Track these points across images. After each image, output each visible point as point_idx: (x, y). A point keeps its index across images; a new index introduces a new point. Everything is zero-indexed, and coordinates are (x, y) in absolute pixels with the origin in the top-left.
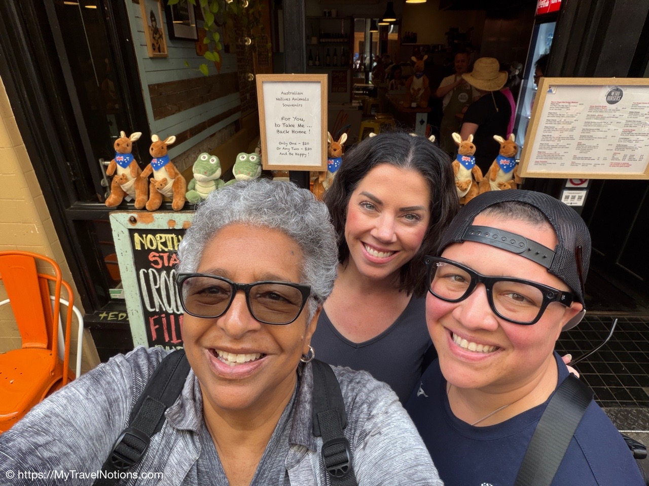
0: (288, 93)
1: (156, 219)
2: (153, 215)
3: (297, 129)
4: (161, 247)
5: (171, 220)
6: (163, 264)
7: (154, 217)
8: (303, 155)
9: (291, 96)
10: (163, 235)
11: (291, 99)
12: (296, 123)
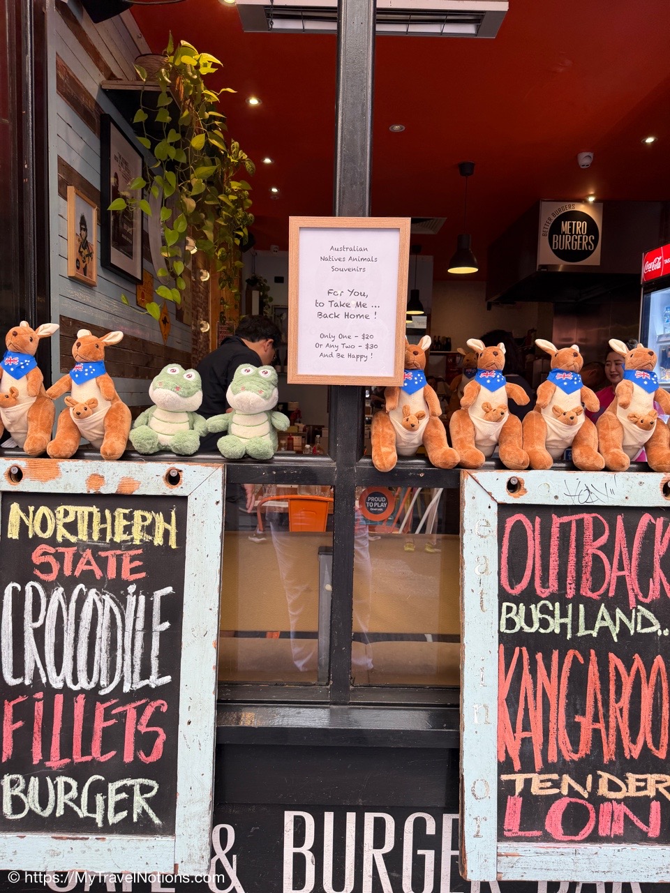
0: (343, 248)
1: (64, 473)
2: (60, 464)
3: (353, 310)
4: (62, 533)
5: (95, 475)
6: (61, 570)
7: (61, 469)
8: (361, 357)
9: (347, 254)
10: (71, 509)
11: (347, 259)
12: (353, 301)
